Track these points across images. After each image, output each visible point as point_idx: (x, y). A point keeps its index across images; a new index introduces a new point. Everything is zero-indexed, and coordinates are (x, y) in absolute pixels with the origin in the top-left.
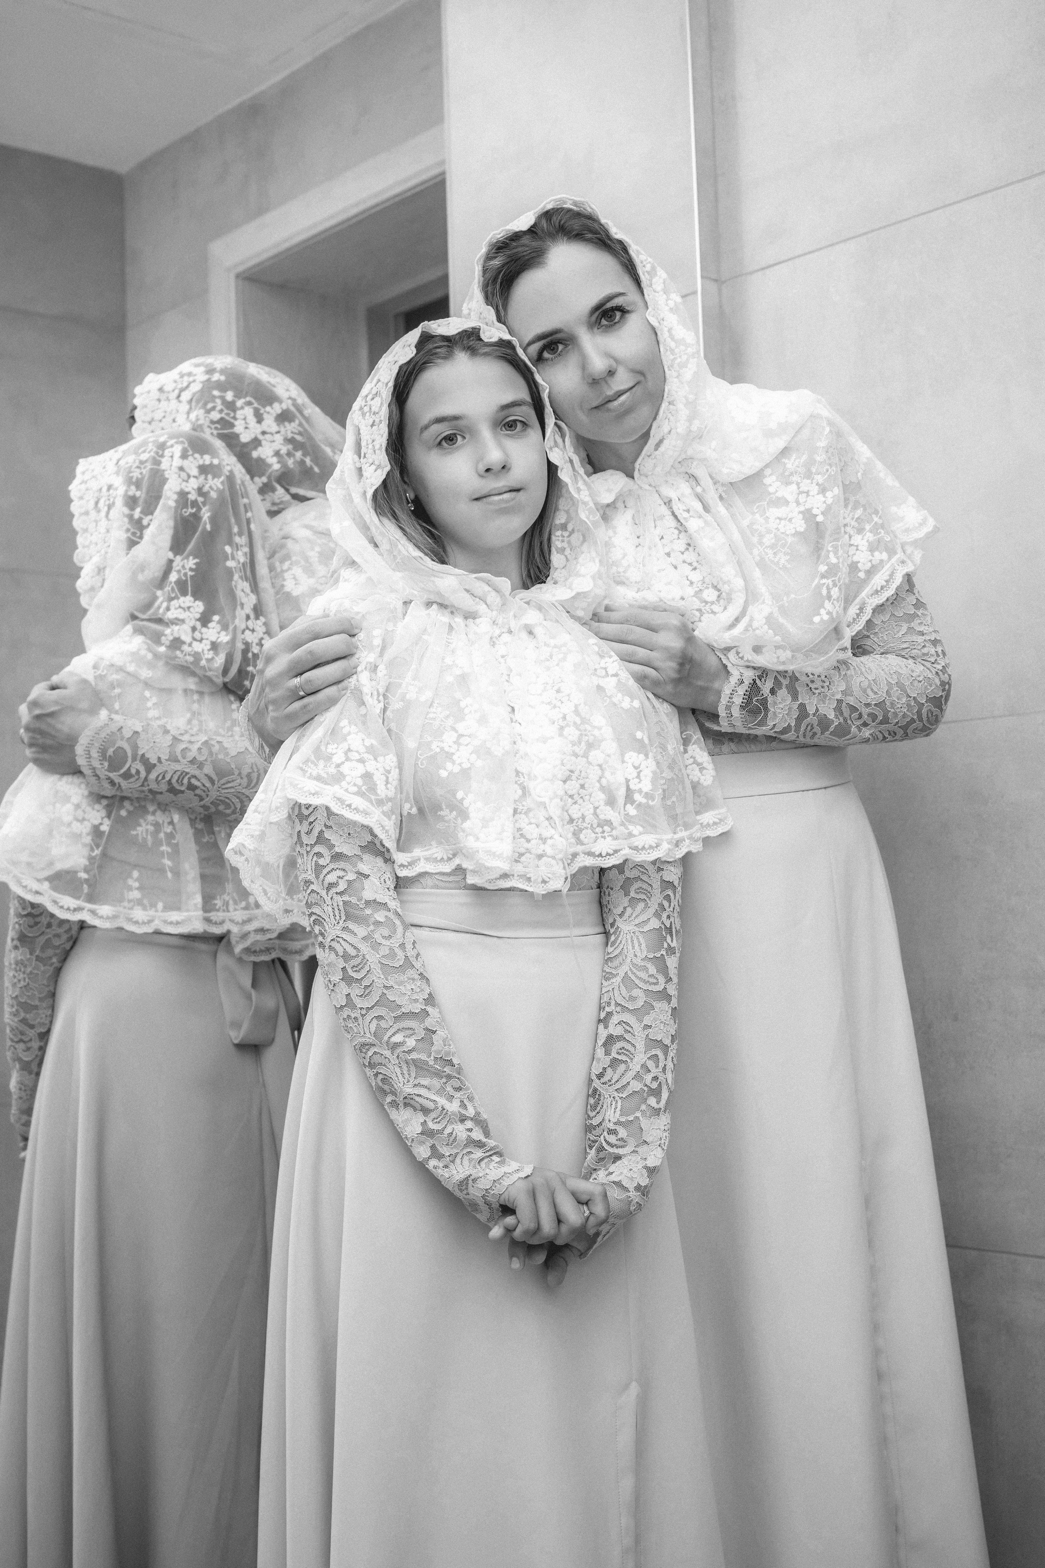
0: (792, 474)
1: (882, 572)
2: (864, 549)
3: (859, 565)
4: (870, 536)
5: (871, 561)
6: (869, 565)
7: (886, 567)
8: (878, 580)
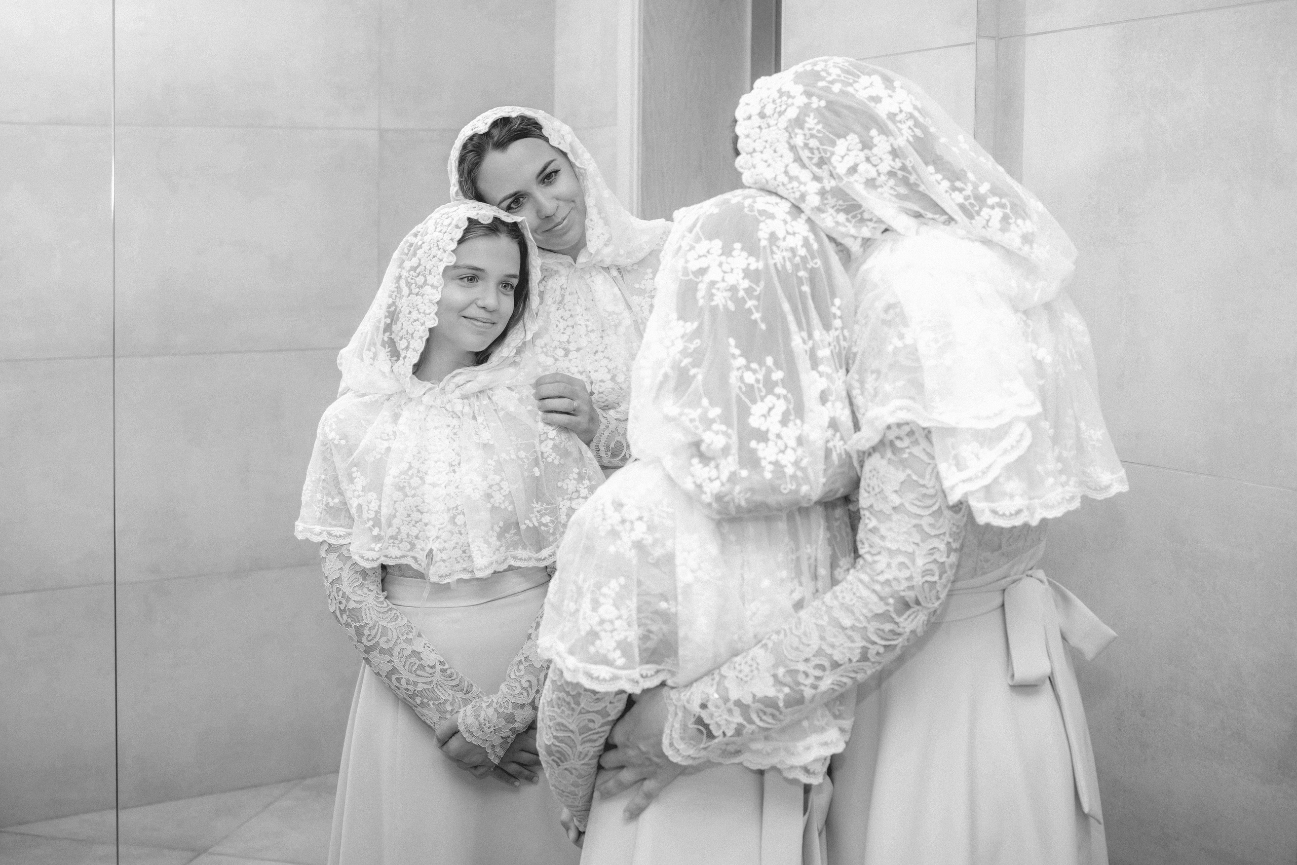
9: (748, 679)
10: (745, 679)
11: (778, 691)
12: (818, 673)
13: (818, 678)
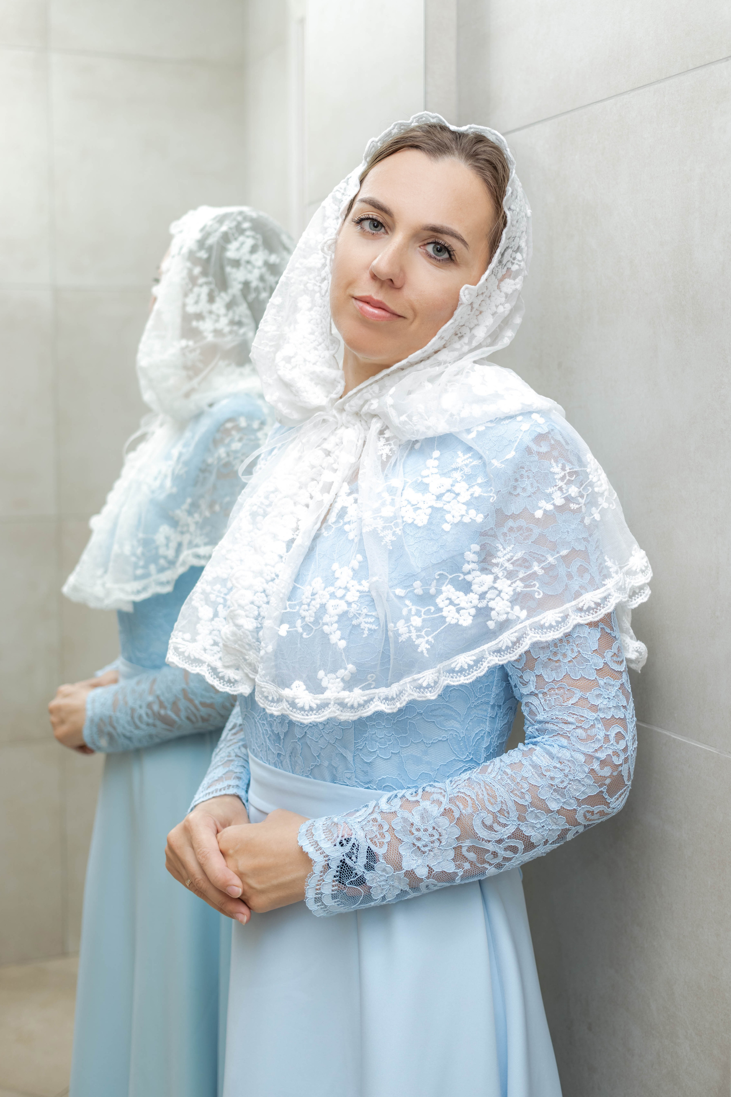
0: (456, 469)
1: (512, 631)
2: (507, 597)
3: (493, 614)
4: (519, 586)
5: (508, 613)
6: (504, 617)
7: (519, 626)
8: (506, 638)
9: (426, 849)
10: (423, 849)
11: (458, 867)
12: (509, 854)
13: (505, 859)
